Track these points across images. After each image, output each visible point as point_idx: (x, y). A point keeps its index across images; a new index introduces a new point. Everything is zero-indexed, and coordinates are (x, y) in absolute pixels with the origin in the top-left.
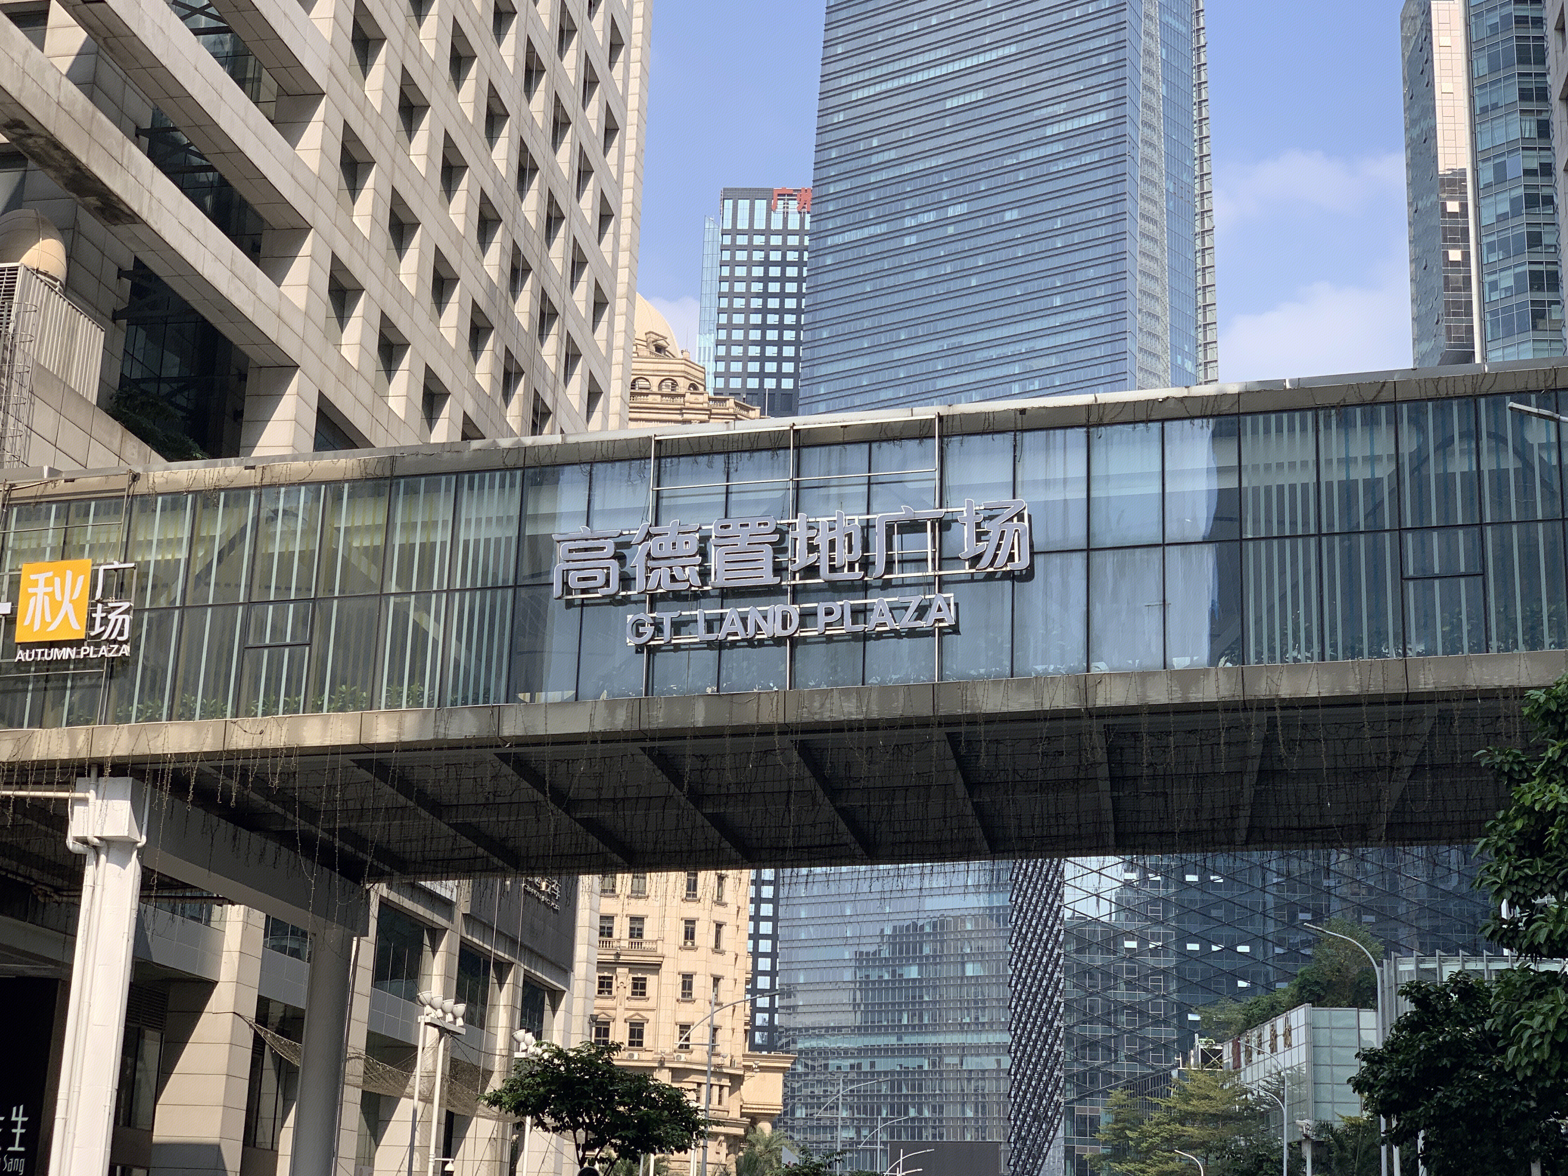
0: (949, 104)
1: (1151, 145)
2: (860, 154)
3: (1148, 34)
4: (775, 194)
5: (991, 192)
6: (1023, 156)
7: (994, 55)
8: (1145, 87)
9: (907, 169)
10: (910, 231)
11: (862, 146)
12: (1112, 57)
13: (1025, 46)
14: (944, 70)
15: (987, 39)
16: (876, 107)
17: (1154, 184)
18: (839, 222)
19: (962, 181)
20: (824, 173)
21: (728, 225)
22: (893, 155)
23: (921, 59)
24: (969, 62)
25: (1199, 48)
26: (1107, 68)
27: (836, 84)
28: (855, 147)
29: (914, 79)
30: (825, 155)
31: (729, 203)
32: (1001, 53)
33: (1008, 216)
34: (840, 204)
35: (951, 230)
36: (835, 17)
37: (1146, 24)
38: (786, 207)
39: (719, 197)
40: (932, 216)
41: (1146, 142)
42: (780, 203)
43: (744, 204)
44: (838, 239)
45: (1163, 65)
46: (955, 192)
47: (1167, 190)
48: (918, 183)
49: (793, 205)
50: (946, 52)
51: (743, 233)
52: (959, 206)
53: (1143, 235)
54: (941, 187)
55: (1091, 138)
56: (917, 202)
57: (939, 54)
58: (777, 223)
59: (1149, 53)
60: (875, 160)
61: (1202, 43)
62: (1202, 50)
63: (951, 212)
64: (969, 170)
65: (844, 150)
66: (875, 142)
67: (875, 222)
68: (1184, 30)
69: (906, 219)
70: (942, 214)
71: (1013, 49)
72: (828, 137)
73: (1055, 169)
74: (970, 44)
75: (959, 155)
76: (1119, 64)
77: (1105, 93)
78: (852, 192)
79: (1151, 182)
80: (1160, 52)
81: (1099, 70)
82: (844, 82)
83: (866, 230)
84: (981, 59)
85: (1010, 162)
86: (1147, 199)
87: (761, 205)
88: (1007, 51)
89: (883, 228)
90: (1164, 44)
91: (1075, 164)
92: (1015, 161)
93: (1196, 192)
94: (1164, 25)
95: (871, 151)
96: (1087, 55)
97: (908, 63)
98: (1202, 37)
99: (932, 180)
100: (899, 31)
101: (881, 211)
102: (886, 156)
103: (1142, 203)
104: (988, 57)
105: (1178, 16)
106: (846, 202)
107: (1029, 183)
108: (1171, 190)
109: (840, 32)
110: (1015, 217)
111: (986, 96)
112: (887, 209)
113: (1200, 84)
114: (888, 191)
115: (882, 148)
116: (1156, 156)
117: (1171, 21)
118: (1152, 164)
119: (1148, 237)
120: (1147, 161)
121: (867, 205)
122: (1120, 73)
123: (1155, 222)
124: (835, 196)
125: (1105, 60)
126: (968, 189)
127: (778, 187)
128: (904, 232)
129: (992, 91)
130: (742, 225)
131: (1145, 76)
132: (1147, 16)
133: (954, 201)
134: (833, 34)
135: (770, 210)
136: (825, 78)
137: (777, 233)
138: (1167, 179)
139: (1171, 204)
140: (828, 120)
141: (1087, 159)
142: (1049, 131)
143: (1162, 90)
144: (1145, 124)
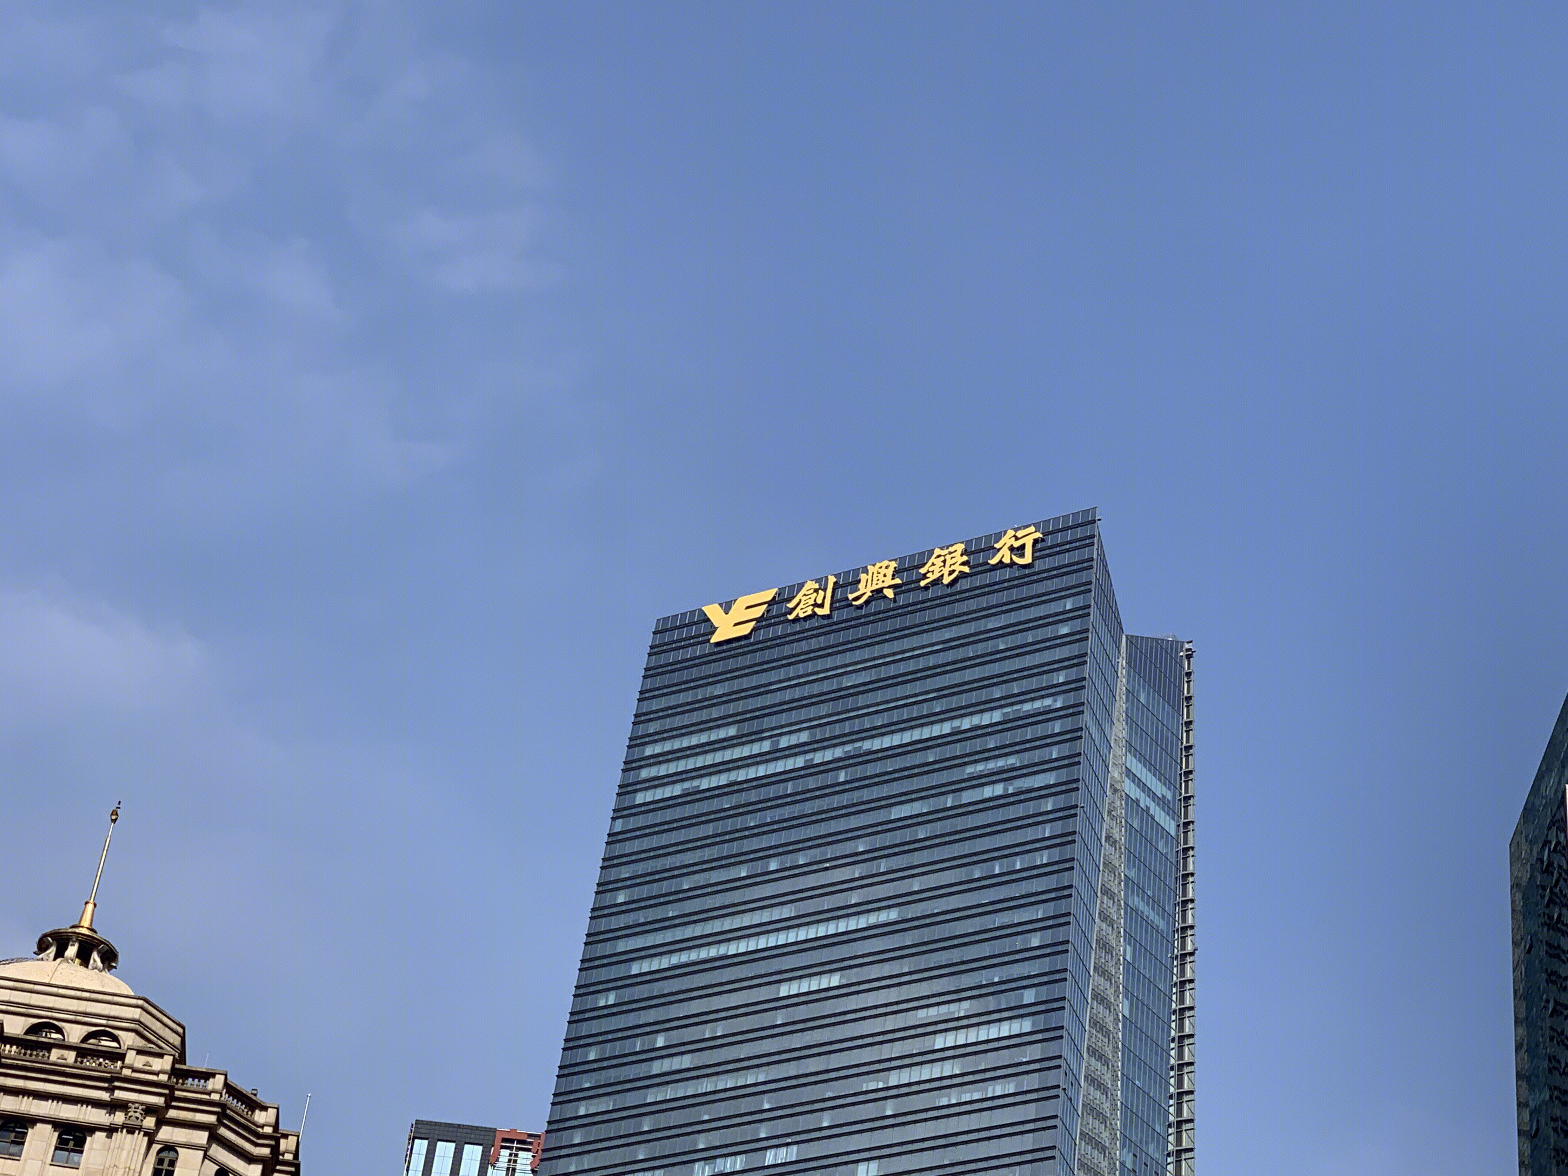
0: (784, 990)
1: (1099, 1085)
2: (635, 1058)
3: (1104, 917)
4: (499, 1137)
5: (838, 1131)
6: (894, 1079)
7: (862, 922)
8: (1095, 997)
9: (707, 1085)
11: (638, 1045)
12: (1048, 937)
13: (912, 911)
14: (782, 938)
15: (854, 898)
16: (669, 987)
17: (1102, 1149)
18: (586, 1162)
19: (793, 1111)
20: (575, 1083)
22: (686, 1062)
23: (747, 920)
24: (822, 930)
25: (1183, 956)
26: (1038, 953)
27: (607, 949)
28: (627, 1046)
29: (733, 948)
30: (578, 1056)
31: (421, 1146)
32: (873, 919)
33: (862, 1170)
34: (595, 1133)
36: (618, 849)
37: (1102, 902)
38: (513, 1160)
39: (407, 1133)
40: (738, 1163)
41: (1092, 1080)
42: (505, 1153)
43: (445, 1150)
45: (1127, 971)
46: (781, 1126)
47: (1122, 1164)
48: (722, 1109)
49: (525, 1159)
50: (787, 912)
52: (784, 1150)
54: (758, 1117)
55: (1005, 1057)
56: (715, 1138)
57: (776, 914)
59: (1104, 945)
60: (657, 1067)
61: (1189, 948)
62: (1189, 959)
63: (770, 1157)
64: (806, 1094)
65: (609, 1049)
66: (660, 1041)
67: (645, 1165)
68: (1162, 925)
69: (697, 1165)
70: (754, 1160)
71: (892, 915)
72: (585, 1028)
73: (944, 1102)
74: (826, 903)
75: (791, 1069)
76: (1058, 948)
77: (1033, 990)
78: (615, 1116)
80: (1125, 950)
81: (1028, 955)
82: (622, 946)
84: (842, 926)
85: (872, 1086)
87: (473, 1153)
88: (883, 917)
90: (1130, 938)
91: (976, 1096)
92: (881, 1085)
94: (1132, 912)
95: (653, 1054)
96: (1009, 931)
97: (728, 924)
98: (1189, 940)
99: (744, 1105)
101: (659, 1148)
102: (677, 1063)
103: (1080, 1175)
104: (853, 924)
105: (1152, 901)
107: (902, 1120)
108: (1129, 1165)
109: (625, 872)
110: (873, 1173)
111: (844, 982)
112: (667, 1147)
113: (1182, 1010)
114: (675, 1118)
115: (671, 1051)
116: (1106, 1106)
117: (1142, 906)
118: (1100, 1116)
120: (1092, 1110)
121: (637, 1138)
122: (1058, 962)
124: (585, 1121)
125: (1035, 941)
126: (803, 1122)
127: (503, 1127)
129: (853, 976)
131: (1097, 980)
132: (1106, 892)
133: (779, 1141)
134: (613, 874)
135: (487, 1162)
136: (592, 938)
138: (1123, 1146)
140: (590, 1002)
141: (997, 1089)
142: (939, 1042)
143: (1124, 1007)
144: (1093, 1052)
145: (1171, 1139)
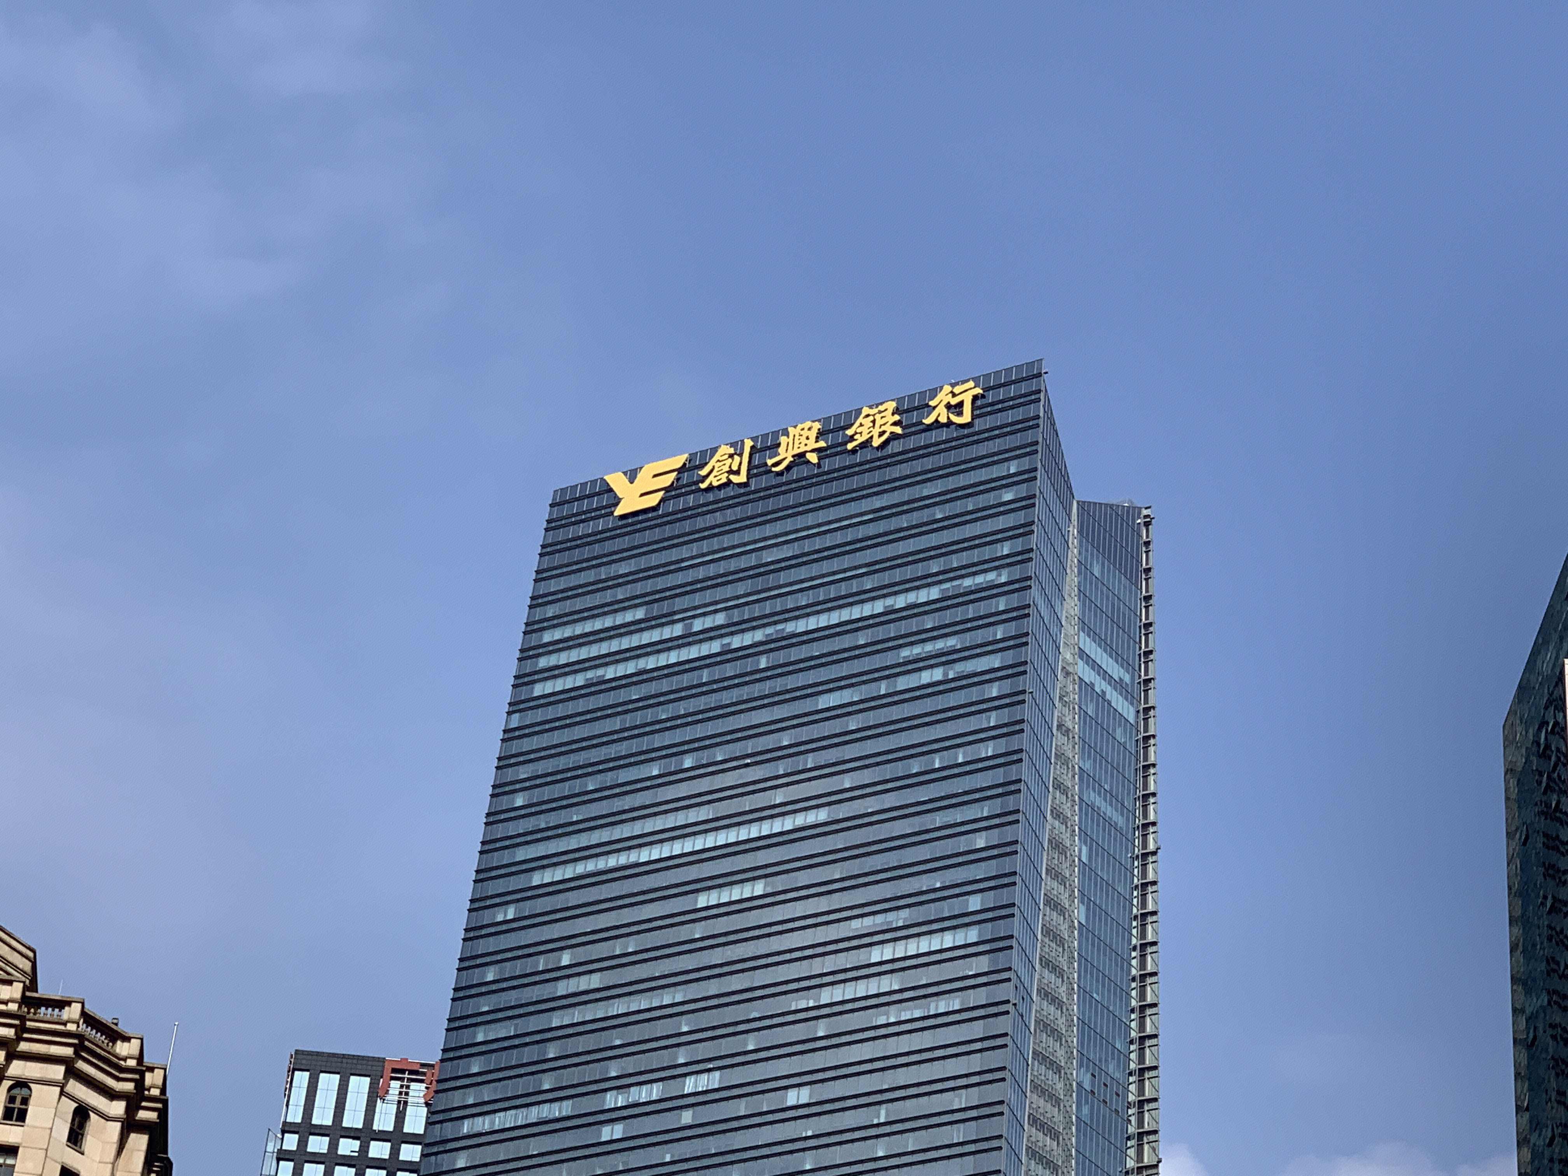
0: (702, 901)
1: (1053, 1000)
2: (537, 978)
3: (1058, 815)
4: (388, 1068)
5: (764, 1055)
6: (826, 996)
7: (788, 823)
8: (1048, 902)
9: (619, 1007)
10: (614, 1115)
11: (541, 963)
12: (995, 836)
13: (843, 810)
14: (699, 843)
16: (573, 898)
17: (1057, 1069)
18: (487, 1093)
19: (715, 1033)
20: (472, 1006)
21: (295, 1116)
22: (595, 981)
24: (743, 833)
25: (1145, 856)
26: (984, 854)
27: (506, 857)
28: (528, 966)
29: (645, 855)
30: (475, 976)
31: (302, 1078)
32: (800, 820)
33: (792, 1098)
34: (494, 1061)
35: (687, 1117)
36: (516, 747)
37: (1054, 798)
38: (404, 1093)
39: (286, 1065)
40: (655, 1091)
41: (1047, 994)
42: (395, 1085)
43: (329, 1082)
44: (482, 1124)
45: (1082, 873)
46: (703, 1051)
47: (1079, 1084)
49: (418, 1091)
50: (704, 813)
51: (321, 1131)
52: (705, 1076)
53: (1033, 1154)
54: (675, 1041)
56: (630, 1065)
57: (693, 816)
58: (384, 1121)
59: (1057, 846)
60: (562, 988)
61: (1151, 847)
62: (1151, 859)
63: (690, 1085)
64: (730, 1015)
65: (509, 969)
66: (566, 959)
67: (550, 1096)
68: (1121, 822)
69: (609, 1095)
70: (672, 1088)
71: (822, 815)
72: (483, 946)
73: (882, 1020)
74: (748, 803)
75: (712, 988)
76: (1007, 849)
77: (979, 896)
78: (517, 1042)
79: (1052, 1063)
80: (1080, 851)
81: (973, 857)
82: (521, 854)
83: (534, 1110)
84: (765, 828)
85: (803, 1005)
86: (1043, 1091)
87: (359, 1086)
88: (812, 818)
89: (565, 1108)
90: (1085, 836)
91: (917, 1014)
92: (811, 1004)
93: (1131, 1098)
94: (1087, 808)
95: (557, 973)
96: (950, 831)
98: (1151, 838)
99: (660, 1028)
100: (624, 776)
101: (565, 1077)
102: (584, 983)
103: (1033, 1098)
104: (777, 826)
105: (1112, 797)
106: (504, 1059)
108: (1087, 1086)
109: (523, 772)
110: (804, 1100)
111: (769, 890)
112: (575, 1076)
113: (1144, 916)
114: (584, 1043)
115: (577, 969)
116: (1062, 1022)
117: (1099, 802)
118: (1055, 1034)
119: (1041, 1157)
120: (1046, 1027)
121: (541, 1066)
122: (1006, 865)
123: (1055, 1135)
124: (483, 1048)
125: (980, 841)
126: (726, 1046)
127: (393, 1056)
128: (602, 1117)
129: (780, 883)
130: (323, 1116)
131: (1049, 884)
132: (1058, 786)
133: (698, 1067)
134: (510, 774)
135: (375, 1095)
136: (489, 846)
137: (382, 1136)
138: (1080, 1064)
139: (1086, 1110)
140: (486, 917)
141: (942, 1005)
143: (1079, 914)
144: (1046, 963)
145: (1133, 1056)
